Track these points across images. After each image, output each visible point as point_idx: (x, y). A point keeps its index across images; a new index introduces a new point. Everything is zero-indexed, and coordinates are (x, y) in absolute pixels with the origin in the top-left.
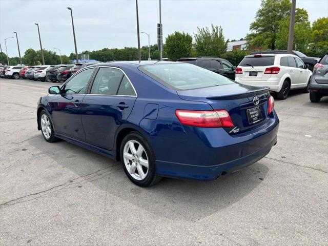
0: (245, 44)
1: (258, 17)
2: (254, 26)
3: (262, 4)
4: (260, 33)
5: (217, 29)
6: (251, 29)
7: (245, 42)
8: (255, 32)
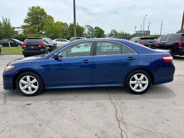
0: (22, 31)
1: (28, 16)
2: (26, 21)
3: (29, 10)
4: (30, 26)
5: (7, 20)
6: (24, 22)
7: (22, 29)
8: (27, 24)
